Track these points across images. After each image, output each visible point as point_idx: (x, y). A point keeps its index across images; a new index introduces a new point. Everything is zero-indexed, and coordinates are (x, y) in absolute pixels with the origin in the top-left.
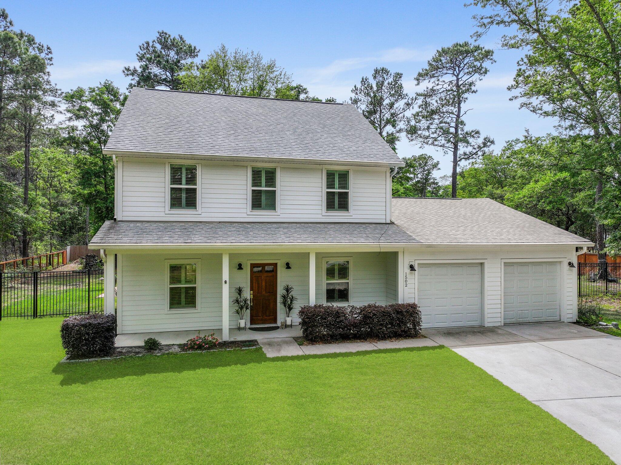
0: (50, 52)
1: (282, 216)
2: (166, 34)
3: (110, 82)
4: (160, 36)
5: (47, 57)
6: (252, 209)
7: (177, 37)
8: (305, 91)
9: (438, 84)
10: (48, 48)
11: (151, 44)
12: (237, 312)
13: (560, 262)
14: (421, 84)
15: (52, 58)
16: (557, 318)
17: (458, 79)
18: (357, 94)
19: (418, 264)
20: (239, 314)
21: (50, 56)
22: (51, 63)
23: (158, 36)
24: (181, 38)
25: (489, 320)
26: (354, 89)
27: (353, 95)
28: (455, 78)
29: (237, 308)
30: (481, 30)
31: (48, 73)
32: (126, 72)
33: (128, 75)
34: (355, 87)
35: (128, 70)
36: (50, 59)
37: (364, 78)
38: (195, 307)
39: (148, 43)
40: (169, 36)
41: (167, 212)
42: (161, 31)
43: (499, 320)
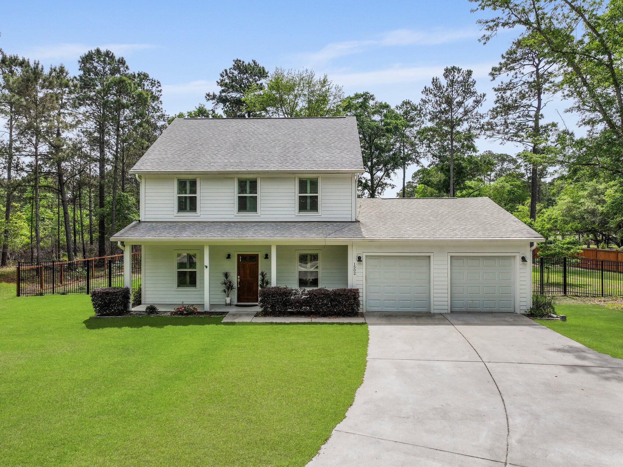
0: (160, 86)
1: (262, 216)
2: (240, 61)
3: (203, 106)
4: (235, 63)
5: (158, 89)
6: (238, 211)
7: (251, 62)
8: (372, 97)
9: (516, 77)
10: (158, 82)
11: (228, 71)
12: (225, 291)
13: (515, 256)
14: (496, 79)
15: (161, 90)
16: (512, 310)
17: (538, 70)
18: (427, 95)
19: (366, 256)
20: (226, 293)
21: (159, 89)
22: (160, 94)
23: (234, 63)
24: (254, 62)
25: (436, 307)
26: (425, 90)
27: (424, 97)
28: (535, 69)
29: (224, 288)
30: (488, 33)
31: (161, 101)
32: (208, 97)
33: (208, 100)
34: (425, 88)
35: (208, 95)
36: (160, 91)
37: (435, 78)
38: (196, 286)
39: (226, 71)
40: (243, 62)
41: (176, 215)
42: (235, 59)
43: (446, 307)
